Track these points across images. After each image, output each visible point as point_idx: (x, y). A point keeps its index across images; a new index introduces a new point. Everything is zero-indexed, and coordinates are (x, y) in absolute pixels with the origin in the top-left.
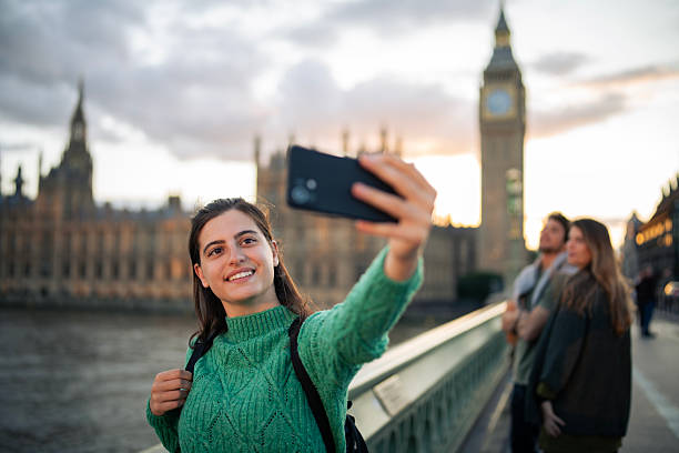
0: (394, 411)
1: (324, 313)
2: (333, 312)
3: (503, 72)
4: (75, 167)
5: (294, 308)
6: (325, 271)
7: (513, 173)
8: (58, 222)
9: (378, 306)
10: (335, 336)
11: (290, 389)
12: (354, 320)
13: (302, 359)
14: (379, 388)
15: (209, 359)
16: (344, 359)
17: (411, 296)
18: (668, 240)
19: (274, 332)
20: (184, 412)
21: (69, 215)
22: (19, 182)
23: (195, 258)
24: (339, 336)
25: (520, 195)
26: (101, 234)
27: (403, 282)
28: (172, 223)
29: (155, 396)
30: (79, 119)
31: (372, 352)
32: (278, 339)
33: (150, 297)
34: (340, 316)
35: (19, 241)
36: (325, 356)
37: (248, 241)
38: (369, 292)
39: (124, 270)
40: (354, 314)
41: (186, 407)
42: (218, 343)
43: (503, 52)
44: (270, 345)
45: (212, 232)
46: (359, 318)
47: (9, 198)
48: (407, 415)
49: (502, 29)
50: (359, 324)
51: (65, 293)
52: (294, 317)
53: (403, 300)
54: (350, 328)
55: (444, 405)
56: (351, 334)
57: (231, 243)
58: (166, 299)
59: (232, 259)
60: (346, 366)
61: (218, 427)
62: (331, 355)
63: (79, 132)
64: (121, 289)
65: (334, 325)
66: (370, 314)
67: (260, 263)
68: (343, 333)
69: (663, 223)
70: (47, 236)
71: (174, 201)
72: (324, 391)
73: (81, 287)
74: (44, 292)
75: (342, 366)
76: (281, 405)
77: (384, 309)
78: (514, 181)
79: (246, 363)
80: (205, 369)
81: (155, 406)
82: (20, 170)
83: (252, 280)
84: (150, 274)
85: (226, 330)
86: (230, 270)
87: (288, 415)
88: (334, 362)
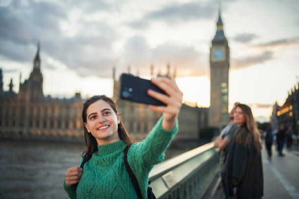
0: (170, 186)
1: (138, 143)
2: (142, 143)
3: (220, 41)
4: (35, 80)
5: (127, 141)
6: (142, 125)
7: (224, 85)
8: (28, 103)
9: (160, 141)
10: (142, 153)
11: (124, 176)
12: (149, 146)
13: (129, 163)
14: (164, 176)
15: (90, 162)
16: (146, 163)
17: (173, 137)
18: (291, 114)
19: (118, 152)
20: (79, 185)
21: (32, 100)
22: (11, 86)
23: (85, 120)
24: (144, 153)
25: (227, 94)
26: (46, 109)
27: (170, 131)
28: (76, 104)
29: (67, 178)
30: (37, 59)
31: (157, 160)
32: (119, 154)
33: (66, 136)
34: (144, 144)
35: (10, 111)
36: (138, 162)
37: (107, 113)
38: (155, 135)
39: (56, 124)
40: (150, 144)
41: (80, 183)
42: (94, 156)
43: (220, 33)
44: (116, 157)
45: (92, 109)
46: (151, 145)
47: (7, 93)
48: (176, 188)
49: (220, 23)
50: (151, 148)
51: (30, 134)
52: (126, 145)
53: (170, 138)
54: (148, 150)
55: (192, 184)
56: (148, 152)
57: (100, 114)
58: (74, 137)
59: (100, 121)
60: (147, 166)
61: (93, 191)
62: (140, 161)
63: (37, 65)
64: (54, 132)
65: (141, 148)
66: (156, 144)
67: (112, 122)
68: (145, 152)
69: (289, 107)
70: (23, 110)
71: (78, 95)
72: (138, 176)
73: (37, 131)
74: (21, 133)
75: (145, 166)
76: (120, 182)
77: (161, 142)
78: (224, 88)
79: (106, 164)
80: (88, 167)
81: (67, 183)
82: (11, 81)
83: (109, 129)
84: (67, 126)
85: (98, 150)
86: (99, 125)
87: (123, 187)
88: (142, 164)
